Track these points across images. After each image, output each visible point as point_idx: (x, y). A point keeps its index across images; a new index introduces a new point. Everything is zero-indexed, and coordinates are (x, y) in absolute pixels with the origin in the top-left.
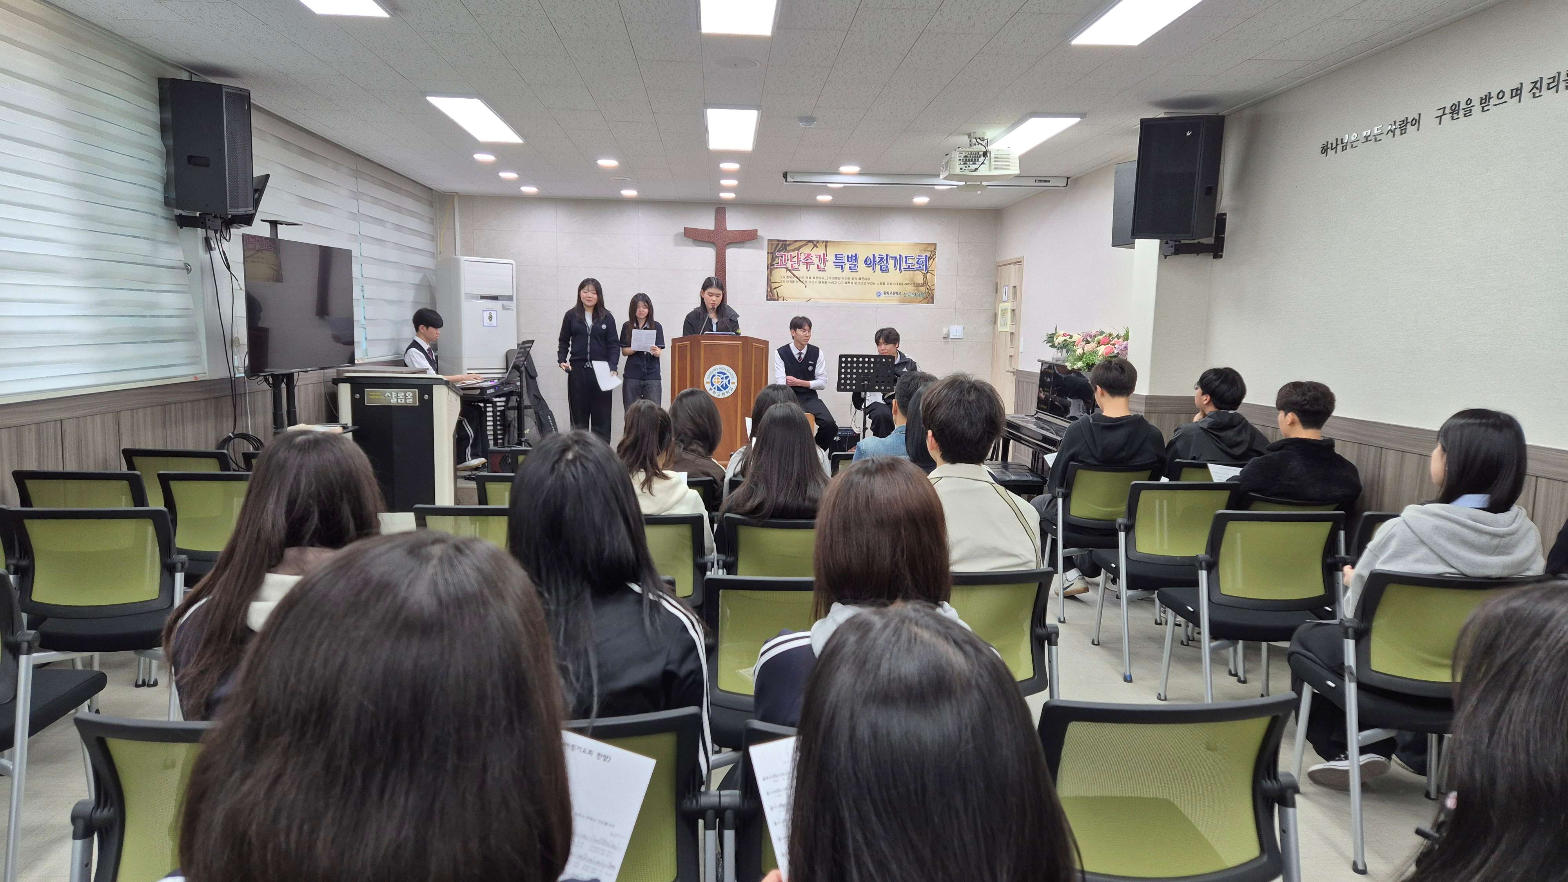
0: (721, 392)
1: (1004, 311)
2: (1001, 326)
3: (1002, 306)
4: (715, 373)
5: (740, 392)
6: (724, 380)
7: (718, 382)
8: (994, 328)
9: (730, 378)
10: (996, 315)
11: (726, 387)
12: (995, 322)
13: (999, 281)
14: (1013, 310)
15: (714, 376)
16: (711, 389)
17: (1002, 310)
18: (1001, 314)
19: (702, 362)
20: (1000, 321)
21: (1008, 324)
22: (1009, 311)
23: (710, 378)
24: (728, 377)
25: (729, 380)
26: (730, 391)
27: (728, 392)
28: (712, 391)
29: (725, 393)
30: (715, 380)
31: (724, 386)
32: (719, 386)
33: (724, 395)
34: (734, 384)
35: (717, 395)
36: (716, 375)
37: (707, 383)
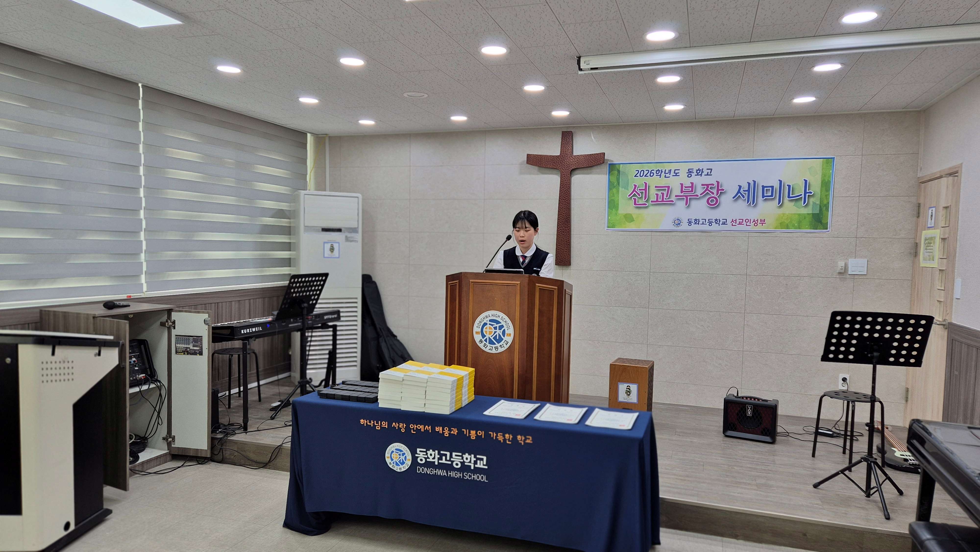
0: (494, 346)
1: (930, 241)
2: (925, 259)
3: (926, 234)
4: (486, 320)
5: (517, 347)
6: (498, 330)
7: (490, 333)
8: (914, 263)
9: (505, 328)
10: (916, 246)
11: (500, 340)
12: (916, 254)
13: (921, 201)
14: (944, 239)
15: (485, 324)
16: (481, 341)
17: (926, 239)
18: (925, 244)
19: (471, 307)
20: (924, 254)
21: (936, 258)
22: (938, 241)
23: (481, 327)
24: (502, 326)
25: (504, 330)
26: (505, 345)
27: (502, 346)
28: (483, 344)
29: (499, 347)
30: (486, 330)
31: (498, 338)
32: (492, 338)
33: (497, 350)
34: (510, 335)
35: (489, 349)
36: (488, 324)
37: (477, 333)
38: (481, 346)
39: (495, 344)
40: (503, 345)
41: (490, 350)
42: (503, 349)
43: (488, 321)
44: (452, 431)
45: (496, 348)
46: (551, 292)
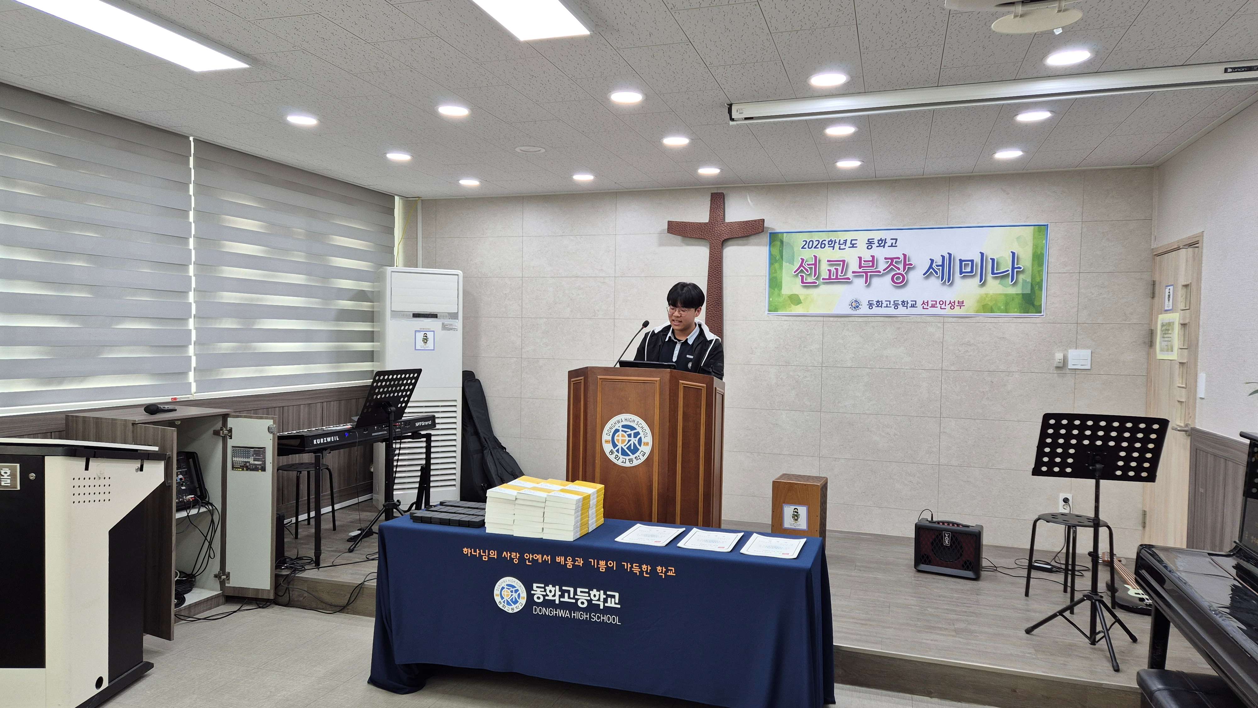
0: (627, 458)
1: (1167, 327)
2: (1162, 350)
3: (1163, 318)
4: (619, 426)
5: (656, 458)
6: (632, 439)
7: (623, 441)
8: (1148, 354)
9: (642, 435)
10: (1152, 333)
11: (635, 450)
12: (1151, 344)
13: (1157, 278)
14: (1184, 325)
15: (617, 431)
16: (612, 452)
17: (1163, 325)
18: (1162, 331)
19: (599, 409)
20: (1160, 343)
21: (1176, 348)
22: (1177, 327)
23: (611, 434)
24: (638, 433)
25: (640, 438)
26: (641, 457)
27: (638, 458)
28: (614, 456)
29: (634, 460)
30: (618, 438)
31: (632, 448)
32: (625, 448)
33: (631, 462)
34: (647, 444)
35: (621, 461)
36: (620, 431)
37: (607, 442)
38: (612, 458)
39: (629, 455)
40: (639, 456)
41: (623, 462)
42: (639, 462)
43: (621, 427)
44: (577, 562)
45: (631, 461)
46: (699, 390)
